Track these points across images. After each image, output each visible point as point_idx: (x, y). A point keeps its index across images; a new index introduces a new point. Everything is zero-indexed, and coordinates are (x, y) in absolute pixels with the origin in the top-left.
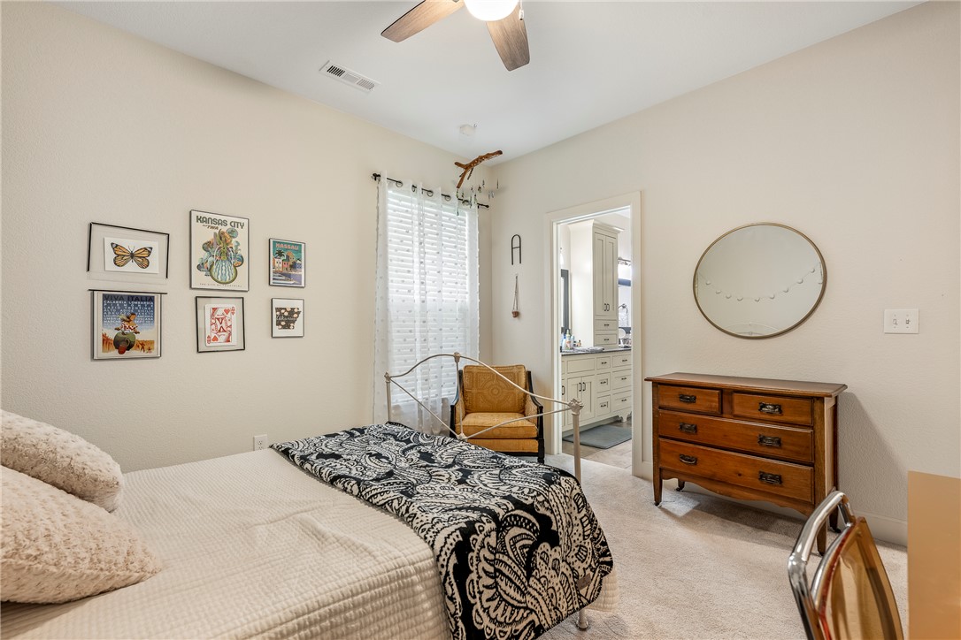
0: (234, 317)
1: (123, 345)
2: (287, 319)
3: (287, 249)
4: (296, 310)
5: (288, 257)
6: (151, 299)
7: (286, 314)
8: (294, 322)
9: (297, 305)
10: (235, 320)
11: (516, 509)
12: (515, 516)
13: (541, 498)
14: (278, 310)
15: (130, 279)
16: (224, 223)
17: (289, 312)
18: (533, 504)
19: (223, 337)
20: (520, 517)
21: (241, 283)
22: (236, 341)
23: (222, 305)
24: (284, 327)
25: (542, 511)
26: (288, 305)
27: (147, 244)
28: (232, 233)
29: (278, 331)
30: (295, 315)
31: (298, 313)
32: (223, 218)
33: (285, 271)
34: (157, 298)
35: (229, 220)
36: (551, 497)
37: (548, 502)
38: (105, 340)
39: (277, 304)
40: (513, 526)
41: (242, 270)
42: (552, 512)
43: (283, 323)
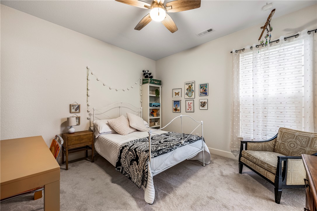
0: (192, 104)
1: (176, 110)
2: (203, 104)
3: (203, 86)
4: (205, 102)
5: (204, 88)
6: (179, 101)
7: (203, 103)
8: (205, 105)
9: (206, 101)
10: (192, 105)
11: (134, 149)
12: (132, 150)
13: (139, 152)
14: (201, 102)
15: (177, 98)
16: (190, 83)
17: (204, 103)
18: (137, 151)
19: (190, 109)
20: (133, 151)
21: (193, 97)
22: (192, 110)
23: (190, 102)
24: (202, 107)
25: (138, 154)
26: (203, 101)
27: (179, 91)
28: (192, 85)
29: (201, 108)
30: (205, 104)
31: (206, 103)
32: (190, 82)
33: (203, 92)
34: (180, 101)
35: (191, 82)
36: (142, 153)
37: (140, 154)
38: (174, 109)
39: (201, 101)
40: (131, 152)
41: (193, 93)
42: (140, 157)
43: (202, 106)
